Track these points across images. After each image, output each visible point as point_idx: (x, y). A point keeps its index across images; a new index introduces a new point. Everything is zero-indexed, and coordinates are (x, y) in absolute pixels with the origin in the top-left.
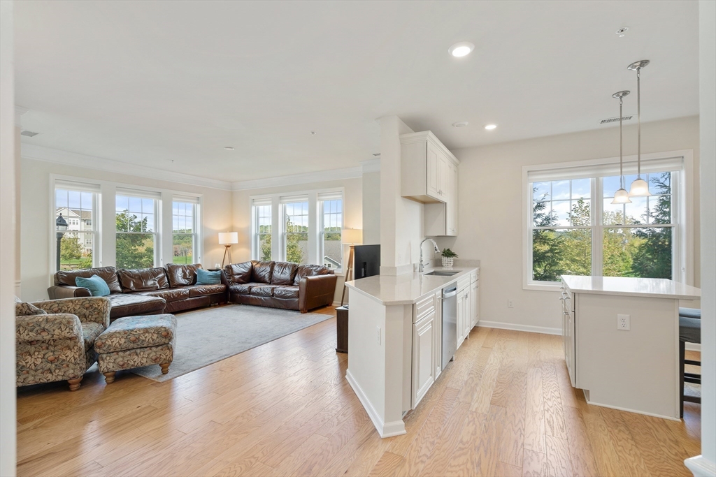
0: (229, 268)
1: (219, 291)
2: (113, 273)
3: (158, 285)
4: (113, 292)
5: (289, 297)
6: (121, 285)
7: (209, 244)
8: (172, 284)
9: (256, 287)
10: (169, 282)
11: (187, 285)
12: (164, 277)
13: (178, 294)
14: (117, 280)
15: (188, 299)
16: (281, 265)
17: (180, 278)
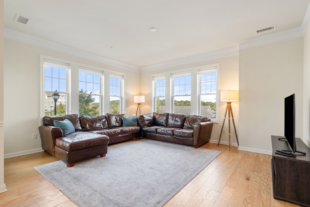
0: (142, 117)
1: (137, 130)
2: (77, 118)
3: (102, 126)
4: (77, 130)
5: (185, 137)
6: (81, 126)
7: (128, 102)
8: (110, 127)
9: (161, 129)
10: (108, 124)
11: (118, 127)
12: (105, 121)
13: (115, 133)
14: (79, 123)
15: (120, 135)
16: (173, 116)
17: (114, 122)
